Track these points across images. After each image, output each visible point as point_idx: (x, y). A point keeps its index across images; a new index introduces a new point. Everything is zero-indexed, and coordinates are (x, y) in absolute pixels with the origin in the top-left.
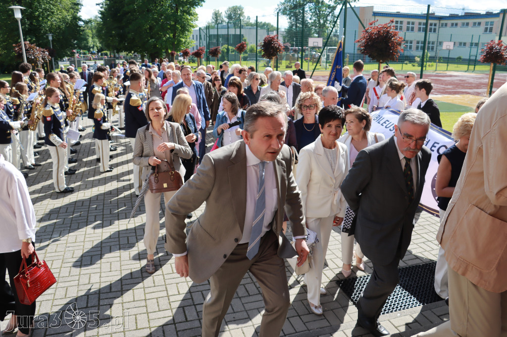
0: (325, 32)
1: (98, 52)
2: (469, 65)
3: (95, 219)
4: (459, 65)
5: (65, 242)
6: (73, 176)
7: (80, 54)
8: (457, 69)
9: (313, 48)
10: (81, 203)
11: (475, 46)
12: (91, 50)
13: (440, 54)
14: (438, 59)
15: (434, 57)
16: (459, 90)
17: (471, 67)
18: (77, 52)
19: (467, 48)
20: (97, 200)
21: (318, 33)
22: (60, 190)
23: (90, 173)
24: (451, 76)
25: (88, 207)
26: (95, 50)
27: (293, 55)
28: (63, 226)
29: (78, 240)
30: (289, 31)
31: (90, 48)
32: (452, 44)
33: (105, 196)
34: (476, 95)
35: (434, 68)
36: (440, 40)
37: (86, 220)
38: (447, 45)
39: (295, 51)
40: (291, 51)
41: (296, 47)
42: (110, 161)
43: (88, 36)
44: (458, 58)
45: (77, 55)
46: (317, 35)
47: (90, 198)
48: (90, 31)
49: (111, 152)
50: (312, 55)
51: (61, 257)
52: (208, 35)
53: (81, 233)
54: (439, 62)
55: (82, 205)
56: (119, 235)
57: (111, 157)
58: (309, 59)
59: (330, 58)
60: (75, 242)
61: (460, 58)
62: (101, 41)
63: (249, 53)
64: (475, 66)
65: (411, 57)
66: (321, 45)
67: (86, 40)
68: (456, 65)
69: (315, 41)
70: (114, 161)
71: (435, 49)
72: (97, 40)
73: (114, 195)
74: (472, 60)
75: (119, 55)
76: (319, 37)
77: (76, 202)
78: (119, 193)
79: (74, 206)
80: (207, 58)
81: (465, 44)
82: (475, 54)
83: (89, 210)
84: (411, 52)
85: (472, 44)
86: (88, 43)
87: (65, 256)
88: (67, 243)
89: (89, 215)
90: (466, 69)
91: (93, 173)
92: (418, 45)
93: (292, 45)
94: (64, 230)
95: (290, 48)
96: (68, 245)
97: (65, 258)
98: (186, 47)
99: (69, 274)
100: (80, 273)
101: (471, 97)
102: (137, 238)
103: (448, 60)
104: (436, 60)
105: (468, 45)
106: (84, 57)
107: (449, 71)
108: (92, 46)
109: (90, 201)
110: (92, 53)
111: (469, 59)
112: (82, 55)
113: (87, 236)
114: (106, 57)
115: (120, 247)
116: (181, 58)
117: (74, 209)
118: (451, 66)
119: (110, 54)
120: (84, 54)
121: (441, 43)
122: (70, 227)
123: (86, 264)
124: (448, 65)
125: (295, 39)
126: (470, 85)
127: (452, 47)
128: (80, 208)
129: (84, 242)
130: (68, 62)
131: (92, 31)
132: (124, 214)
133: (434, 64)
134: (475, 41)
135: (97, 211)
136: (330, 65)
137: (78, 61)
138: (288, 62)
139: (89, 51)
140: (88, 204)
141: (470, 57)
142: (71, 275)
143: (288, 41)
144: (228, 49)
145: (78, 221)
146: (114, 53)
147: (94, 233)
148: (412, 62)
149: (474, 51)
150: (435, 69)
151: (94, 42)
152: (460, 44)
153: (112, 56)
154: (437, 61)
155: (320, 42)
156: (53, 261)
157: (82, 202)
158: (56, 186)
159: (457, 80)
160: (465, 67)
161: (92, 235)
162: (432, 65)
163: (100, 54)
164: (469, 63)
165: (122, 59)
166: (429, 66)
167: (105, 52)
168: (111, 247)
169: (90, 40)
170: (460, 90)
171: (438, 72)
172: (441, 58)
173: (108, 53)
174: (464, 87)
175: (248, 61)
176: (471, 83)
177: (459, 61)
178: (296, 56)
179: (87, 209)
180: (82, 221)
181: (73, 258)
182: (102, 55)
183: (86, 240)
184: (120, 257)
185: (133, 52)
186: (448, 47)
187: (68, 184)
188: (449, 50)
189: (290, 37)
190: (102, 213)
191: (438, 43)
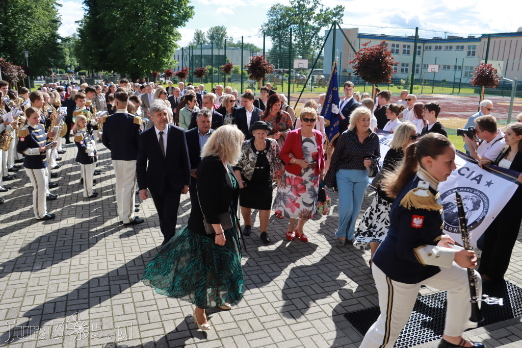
0: (309, 53)
1: (76, 71)
2: (454, 88)
3: (80, 248)
4: (444, 88)
5: (48, 274)
6: (54, 202)
7: (57, 72)
8: (443, 92)
9: (298, 70)
10: (64, 231)
11: (459, 69)
12: (69, 69)
13: (425, 77)
14: (423, 81)
15: (419, 80)
16: (445, 113)
17: (456, 90)
18: (54, 72)
19: (451, 71)
20: (81, 227)
21: (302, 55)
22: (39, 217)
23: (72, 198)
24: (437, 99)
25: (72, 235)
26: (73, 69)
27: (278, 77)
28: (45, 256)
29: (63, 272)
30: (273, 52)
31: (67, 66)
32: (437, 67)
33: (90, 223)
34: (464, 118)
35: (420, 90)
36: (424, 63)
37: (70, 250)
38: (433, 68)
39: (279, 72)
40: (275, 73)
41: (280, 68)
42: (94, 186)
43: (65, 54)
44: (442, 81)
45: (53, 74)
46: (301, 57)
47: (74, 226)
48: (68, 50)
49: (95, 176)
50: (296, 77)
51: (45, 292)
52: (191, 55)
53: (66, 264)
54: (425, 85)
55: (65, 234)
56: (107, 267)
57: (95, 182)
58: (294, 80)
59: (315, 80)
60: (60, 274)
61: (445, 81)
62: (79, 59)
63: (232, 74)
64: (460, 88)
65: (397, 79)
66: (306, 66)
67: (63, 58)
68: (441, 88)
69: (300, 63)
70: (98, 186)
71: (420, 72)
72: (74, 59)
73: (100, 223)
74: (457, 83)
75: (97, 74)
76: (303, 58)
77: (58, 230)
78: (105, 220)
79: (56, 234)
80: (190, 79)
81: (449, 67)
82: (460, 77)
83: (73, 239)
84: (397, 75)
85: (455, 67)
86: (65, 62)
87: (49, 289)
88: (50, 276)
89: (74, 244)
90: (451, 92)
91: (76, 198)
92: (403, 67)
93: (276, 67)
94: (46, 261)
95: (274, 69)
96: (52, 278)
97: (48, 292)
98: (169, 68)
99: (54, 311)
100: (66, 309)
101: (458, 119)
102: (127, 269)
103: (434, 83)
104: (421, 82)
105: (452, 68)
106: (60, 76)
107: (435, 93)
108: (69, 64)
109: (74, 229)
110: (69, 73)
111: (454, 82)
112: (58, 74)
113: (72, 268)
114: (84, 76)
115: (109, 279)
116: (162, 79)
117: (57, 238)
118: (437, 89)
119: (88, 74)
120: (61, 72)
121: (426, 66)
122: (53, 257)
123: (72, 298)
124: (433, 88)
125: (279, 61)
126: (456, 108)
127: (437, 70)
128: (63, 236)
129: (69, 274)
130: (44, 81)
131: (70, 49)
132: (112, 243)
133: (420, 87)
134: (459, 64)
135: (82, 240)
136: (315, 88)
137: (54, 80)
138: (273, 83)
139: (66, 70)
140: (72, 233)
141: (454, 79)
142: (56, 311)
143: (272, 62)
144: (211, 70)
145: (62, 251)
146: (93, 73)
147: (80, 264)
148: (398, 84)
149: (458, 74)
150: (420, 92)
151: (71, 61)
152: (445, 67)
153: (91, 76)
154: (423, 83)
155: (305, 63)
156: (35, 295)
157: (66, 230)
158: (35, 213)
159: (444, 103)
160: (450, 90)
161: (78, 267)
162: (418, 88)
163: (77, 73)
164: (454, 86)
165: (100, 79)
166: (415, 88)
167: (82, 71)
168: (99, 279)
169: (68, 58)
170: (447, 113)
171: (424, 95)
172: (426, 80)
173: (87, 72)
174: (450, 110)
175: (233, 82)
176: (457, 106)
177: (443, 83)
178: (281, 77)
179: (72, 238)
180: (67, 251)
181: (57, 292)
182: (80, 74)
183: (71, 272)
184: (110, 290)
185: (112, 72)
186: (433, 70)
187: (48, 211)
188: (435, 73)
189: (274, 58)
190: (87, 242)
191: (423, 66)
